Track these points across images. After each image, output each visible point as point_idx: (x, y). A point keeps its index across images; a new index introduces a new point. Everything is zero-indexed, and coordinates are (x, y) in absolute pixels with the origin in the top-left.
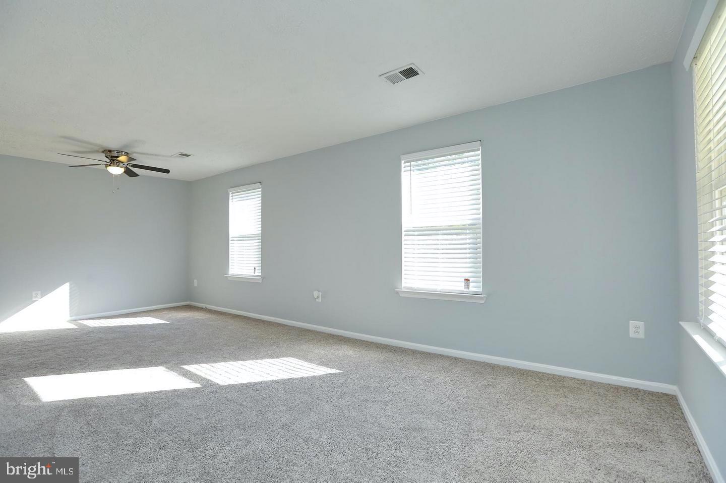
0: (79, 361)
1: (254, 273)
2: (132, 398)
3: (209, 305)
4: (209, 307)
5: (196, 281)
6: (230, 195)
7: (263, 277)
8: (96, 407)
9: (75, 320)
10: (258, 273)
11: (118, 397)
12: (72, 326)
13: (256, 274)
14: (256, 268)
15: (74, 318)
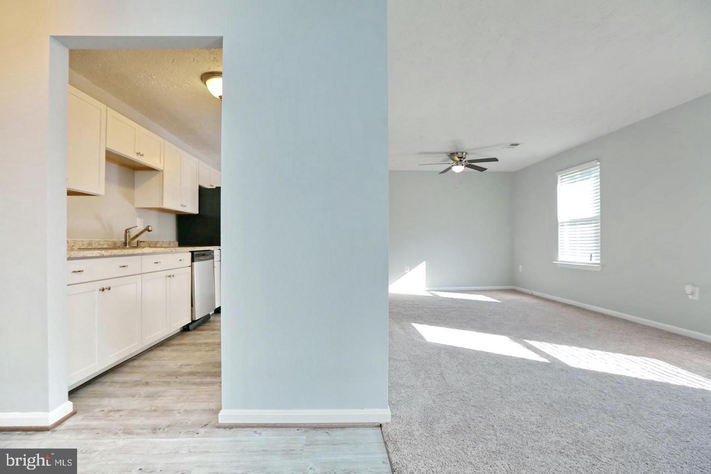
0: (440, 319)
1: (591, 260)
2: (488, 355)
3: (535, 291)
4: (535, 293)
5: (521, 267)
6: (559, 179)
7: (603, 265)
8: (462, 354)
9: (429, 291)
10: (596, 260)
11: (477, 352)
12: (428, 294)
13: (593, 261)
14: (593, 255)
15: (428, 289)
